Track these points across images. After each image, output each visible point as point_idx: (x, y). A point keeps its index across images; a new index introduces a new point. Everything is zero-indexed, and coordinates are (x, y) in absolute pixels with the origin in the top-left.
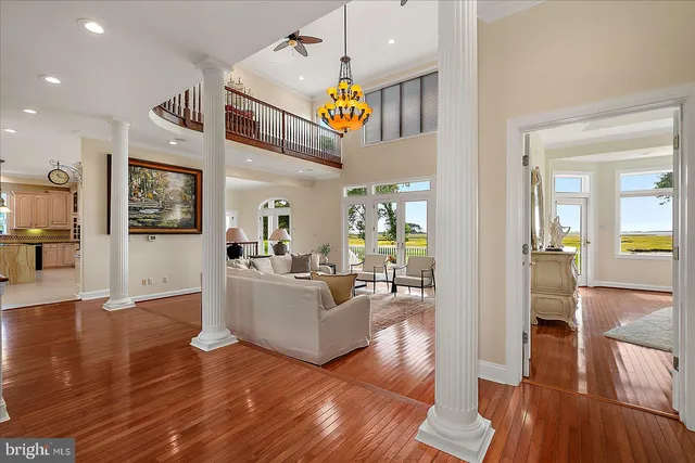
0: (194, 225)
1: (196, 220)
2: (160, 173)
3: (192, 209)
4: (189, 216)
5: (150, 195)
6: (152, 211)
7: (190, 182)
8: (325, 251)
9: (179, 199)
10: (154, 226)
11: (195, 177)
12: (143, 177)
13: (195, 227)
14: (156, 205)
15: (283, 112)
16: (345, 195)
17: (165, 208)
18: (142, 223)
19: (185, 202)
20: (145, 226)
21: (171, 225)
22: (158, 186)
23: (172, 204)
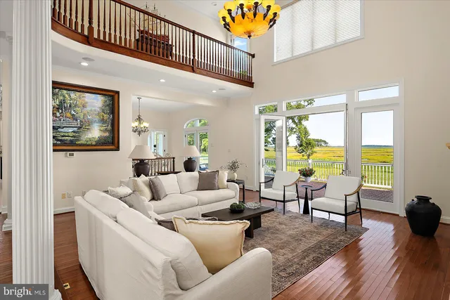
0: (111, 142)
1: (113, 138)
2: (78, 94)
3: (109, 127)
4: (107, 134)
5: (68, 115)
6: (71, 130)
7: (108, 102)
8: (233, 167)
9: (97, 118)
10: (72, 143)
11: (112, 97)
12: (62, 98)
13: (113, 143)
14: (74, 124)
15: (194, 32)
16: (257, 112)
17: (83, 126)
18: (60, 140)
19: (103, 121)
20: (64, 143)
21: (89, 143)
22: (76, 106)
23: (90, 123)
